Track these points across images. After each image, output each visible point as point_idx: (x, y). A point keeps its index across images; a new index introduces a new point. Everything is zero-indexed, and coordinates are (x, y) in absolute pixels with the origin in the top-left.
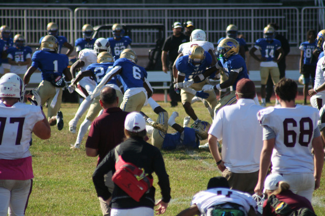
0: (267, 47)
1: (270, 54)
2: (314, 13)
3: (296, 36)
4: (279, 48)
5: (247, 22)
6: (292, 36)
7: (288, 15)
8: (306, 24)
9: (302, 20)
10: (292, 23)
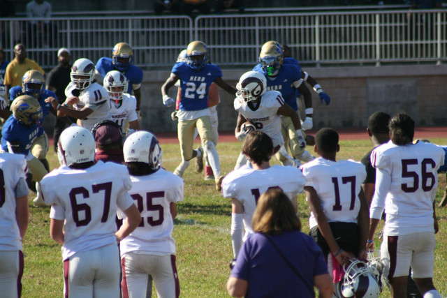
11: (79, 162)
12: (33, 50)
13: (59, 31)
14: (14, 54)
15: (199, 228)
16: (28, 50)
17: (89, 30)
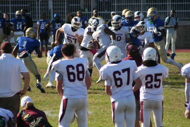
0: (18, 23)
1: (20, 27)
2: (46, 3)
3: (36, 17)
4: (25, 23)
5: (7, 8)
6: (34, 17)
7: (31, 4)
8: (42, 9)
9: (39, 7)
10: (34, 9)
11: (115, 61)
12: (101, 12)
13: (112, 4)
14: (93, 14)
15: (171, 89)
16: (99, 12)
17: (124, 4)
